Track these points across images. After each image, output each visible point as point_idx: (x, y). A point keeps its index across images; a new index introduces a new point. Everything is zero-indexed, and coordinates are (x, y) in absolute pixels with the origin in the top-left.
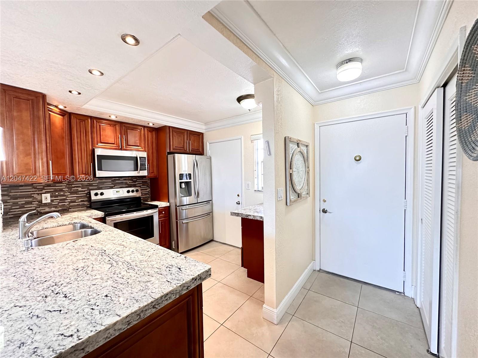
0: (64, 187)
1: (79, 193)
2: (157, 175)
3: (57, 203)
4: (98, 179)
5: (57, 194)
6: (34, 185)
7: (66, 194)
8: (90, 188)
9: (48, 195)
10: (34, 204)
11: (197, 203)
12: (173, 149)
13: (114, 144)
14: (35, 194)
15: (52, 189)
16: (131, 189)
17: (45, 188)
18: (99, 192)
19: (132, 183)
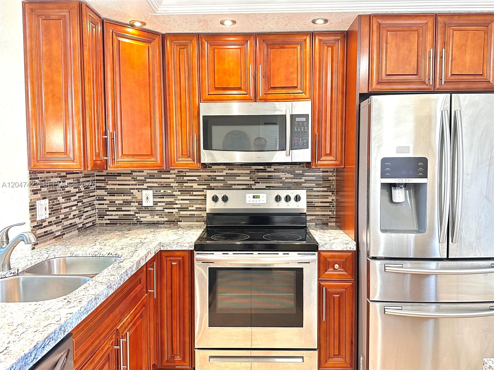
0: (173, 180)
1: (195, 193)
2: (341, 160)
3: (161, 208)
4: (225, 167)
5: (162, 191)
6: (134, 174)
7: (174, 193)
8: (211, 185)
9: (150, 193)
10: (133, 206)
11: (448, 259)
13: (240, 89)
14: (134, 189)
15: (156, 183)
16: (283, 193)
17: (148, 180)
18: (220, 194)
19: (293, 178)
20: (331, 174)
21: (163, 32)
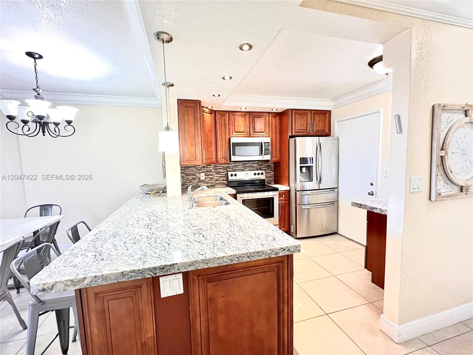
0: (212, 169)
1: (221, 174)
2: (279, 159)
3: (208, 180)
4: (233, 163)
5: (208, 173)
6: (196, 166)
7: (213, 174)
8: (228, 170)
9: (203, 174)
10: (196, 180)
11: (319, 189)
12: (295, 132)
13: (244, 132)
14: (196, 173)
15: (206, 170)
16: (257, 172)
17: (202, 169)
18: (234, 173)
19: (259, 166)
20: (272, 164)
21: (215, 110)
